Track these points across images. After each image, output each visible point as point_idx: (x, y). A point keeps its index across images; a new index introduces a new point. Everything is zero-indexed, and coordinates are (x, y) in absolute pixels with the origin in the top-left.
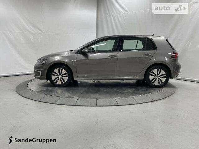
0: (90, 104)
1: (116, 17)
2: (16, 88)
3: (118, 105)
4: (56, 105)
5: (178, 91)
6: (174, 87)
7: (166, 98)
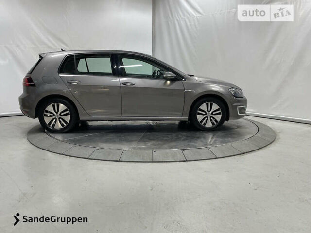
0: (143, 159)
1: (182, 23)
2: (27, 135)
3: (187, 161)
4: (90, 160)
5: (280, 138)
6: (274, 131)
7: (261, 148)
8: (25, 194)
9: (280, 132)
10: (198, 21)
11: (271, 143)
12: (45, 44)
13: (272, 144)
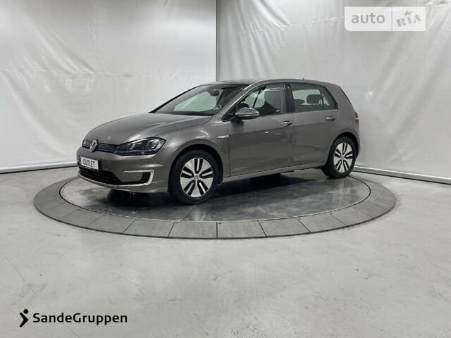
0: (203, 234)
2: (35, 199)
3: (266, 237)
4: (126, 236)
5: (402, 204)
6: (392, 193)
7: (374, 219)
8: (30, 286)
9: (403, 195)
10: (282, 36)
11: (389, 211)
12: (62, 68)
13: (391, 212)
